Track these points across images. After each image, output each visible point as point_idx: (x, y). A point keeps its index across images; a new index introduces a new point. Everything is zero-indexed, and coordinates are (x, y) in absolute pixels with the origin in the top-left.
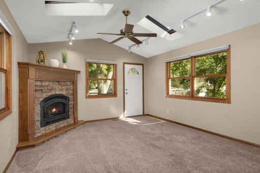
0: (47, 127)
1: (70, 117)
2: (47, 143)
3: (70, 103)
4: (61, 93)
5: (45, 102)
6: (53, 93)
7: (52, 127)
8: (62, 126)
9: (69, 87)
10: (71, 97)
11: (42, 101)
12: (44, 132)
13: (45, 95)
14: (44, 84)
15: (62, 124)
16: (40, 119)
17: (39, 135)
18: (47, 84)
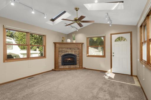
0: (64, 66)
1: (77, 64)
2: (60, 71)
3: (77, 58)
4: (72, 53)
5: (63, 56)
6: (67, 53)
7: (67, 67)
8: (72, 67)
9: (76, 51)
10: (78, 55)
11: (62, 56)
12: (63, 68)
13: (63, 54)
14: (63, 49)
15: (72, 66)
16: (61, 62)
17: (61, 68)
18: (64, 49)
